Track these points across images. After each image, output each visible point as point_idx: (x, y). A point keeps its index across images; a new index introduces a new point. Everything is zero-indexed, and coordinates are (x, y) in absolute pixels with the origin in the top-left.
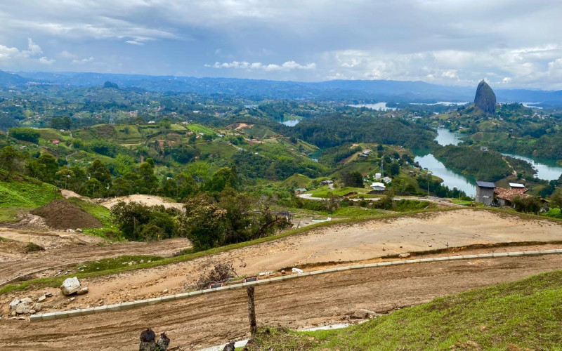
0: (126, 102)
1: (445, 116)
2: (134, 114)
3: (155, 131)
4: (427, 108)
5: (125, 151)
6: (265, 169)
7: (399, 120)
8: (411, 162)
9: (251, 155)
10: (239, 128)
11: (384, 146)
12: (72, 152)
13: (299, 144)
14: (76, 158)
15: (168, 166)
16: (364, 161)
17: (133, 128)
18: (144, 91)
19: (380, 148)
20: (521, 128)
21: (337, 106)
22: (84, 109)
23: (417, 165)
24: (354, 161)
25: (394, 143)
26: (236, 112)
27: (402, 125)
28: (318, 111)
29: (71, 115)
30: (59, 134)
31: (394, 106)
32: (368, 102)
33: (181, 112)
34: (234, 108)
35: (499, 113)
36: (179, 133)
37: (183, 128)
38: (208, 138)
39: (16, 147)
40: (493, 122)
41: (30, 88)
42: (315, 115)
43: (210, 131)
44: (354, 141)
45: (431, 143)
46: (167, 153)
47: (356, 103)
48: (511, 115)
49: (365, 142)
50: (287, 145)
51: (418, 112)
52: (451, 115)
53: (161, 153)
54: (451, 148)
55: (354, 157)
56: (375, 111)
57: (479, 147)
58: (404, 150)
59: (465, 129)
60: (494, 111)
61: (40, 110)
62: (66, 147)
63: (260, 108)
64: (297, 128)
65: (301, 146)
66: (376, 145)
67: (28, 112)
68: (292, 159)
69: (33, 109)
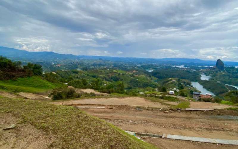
0: (104, 64)
1: (205, 70)
2: (105, 67)
3: (109, 72)
4: (198, 67)
5: (100, 77)
6: (139, 84)
7: (187, 71)
8: (190, 85)
9: (135, 80)
10: (134, 72)
11: (181, 79)
12: (87, 77)
13: (152, 77)
14: (87, 78)
15: (111, 82)
16: (172, 84)
17: (103, 71)
18: (109, 61)
19: (179, 80)
20: (234, 75)
21: (167, 66)
22: (93, 65)
23: (192, 86)
24: (169, 84)
25: (185, 78)
26: (134, 67)
27: (188, 73)
28: (160, 68)
29: (90, 67)
30: (84, 72)
31: (187, 66)
32: (177, 65)
33: (118, 67)
34: (133, 66)
35: (225, 70)
36: (116, 73)
37: (117, 71)
38: (123, 74)
39: (72, 75)
40: (223, 73)
41: (80, 60)
42: (159, 69)
43: (124, 72)
44: (170, 77)
45: (198, 79)
46: (111, 78)
47: (173, 65)
48: (230, 71)
49: (174, 78)
50: (147, 77)
51: (195, 69)
52: (207, 70)
53: (110, 78)
54: (205, 81)
55: (169, 82)
56: (179, 68)
57: (216, 81)
58: (188, 81)
59: (212, 75)
60: (223, 69)
61: (82, 66)
62: (85, 75)
63: (141, 66)
64: (152, 73)
65: (152, 78)
66: (178, 79)
67: (79, 66)
68: (148, 82)
69: (80, 65)
